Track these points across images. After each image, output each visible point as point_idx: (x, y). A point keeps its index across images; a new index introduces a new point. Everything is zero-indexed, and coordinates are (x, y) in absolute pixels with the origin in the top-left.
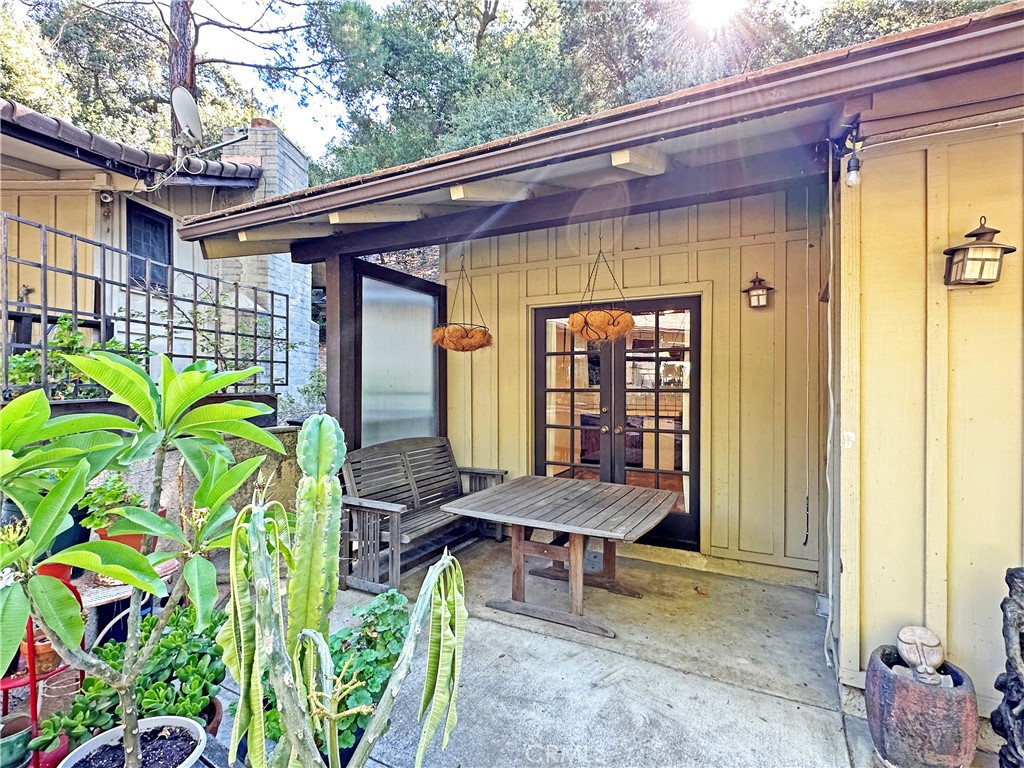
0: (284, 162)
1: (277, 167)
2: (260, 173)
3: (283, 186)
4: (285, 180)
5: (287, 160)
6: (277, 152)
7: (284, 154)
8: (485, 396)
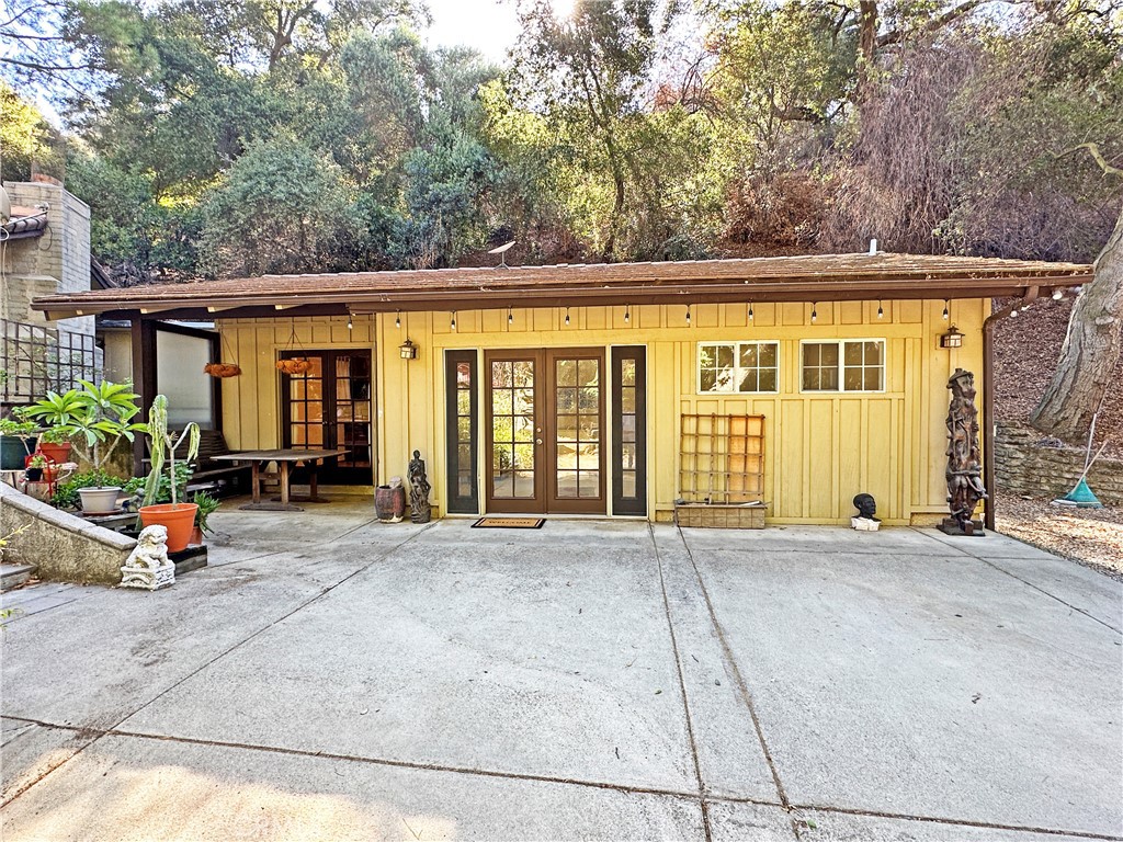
0: (68, 214)
1: (62, 220)
2: (46, 224)
3: (69, 235)
4: (69, 230)
5: (71, 213)
6: (62, 208)
7: (69, 208)
8: (249, 403)
